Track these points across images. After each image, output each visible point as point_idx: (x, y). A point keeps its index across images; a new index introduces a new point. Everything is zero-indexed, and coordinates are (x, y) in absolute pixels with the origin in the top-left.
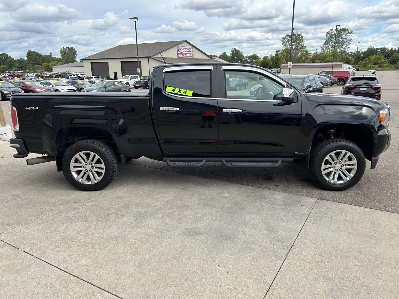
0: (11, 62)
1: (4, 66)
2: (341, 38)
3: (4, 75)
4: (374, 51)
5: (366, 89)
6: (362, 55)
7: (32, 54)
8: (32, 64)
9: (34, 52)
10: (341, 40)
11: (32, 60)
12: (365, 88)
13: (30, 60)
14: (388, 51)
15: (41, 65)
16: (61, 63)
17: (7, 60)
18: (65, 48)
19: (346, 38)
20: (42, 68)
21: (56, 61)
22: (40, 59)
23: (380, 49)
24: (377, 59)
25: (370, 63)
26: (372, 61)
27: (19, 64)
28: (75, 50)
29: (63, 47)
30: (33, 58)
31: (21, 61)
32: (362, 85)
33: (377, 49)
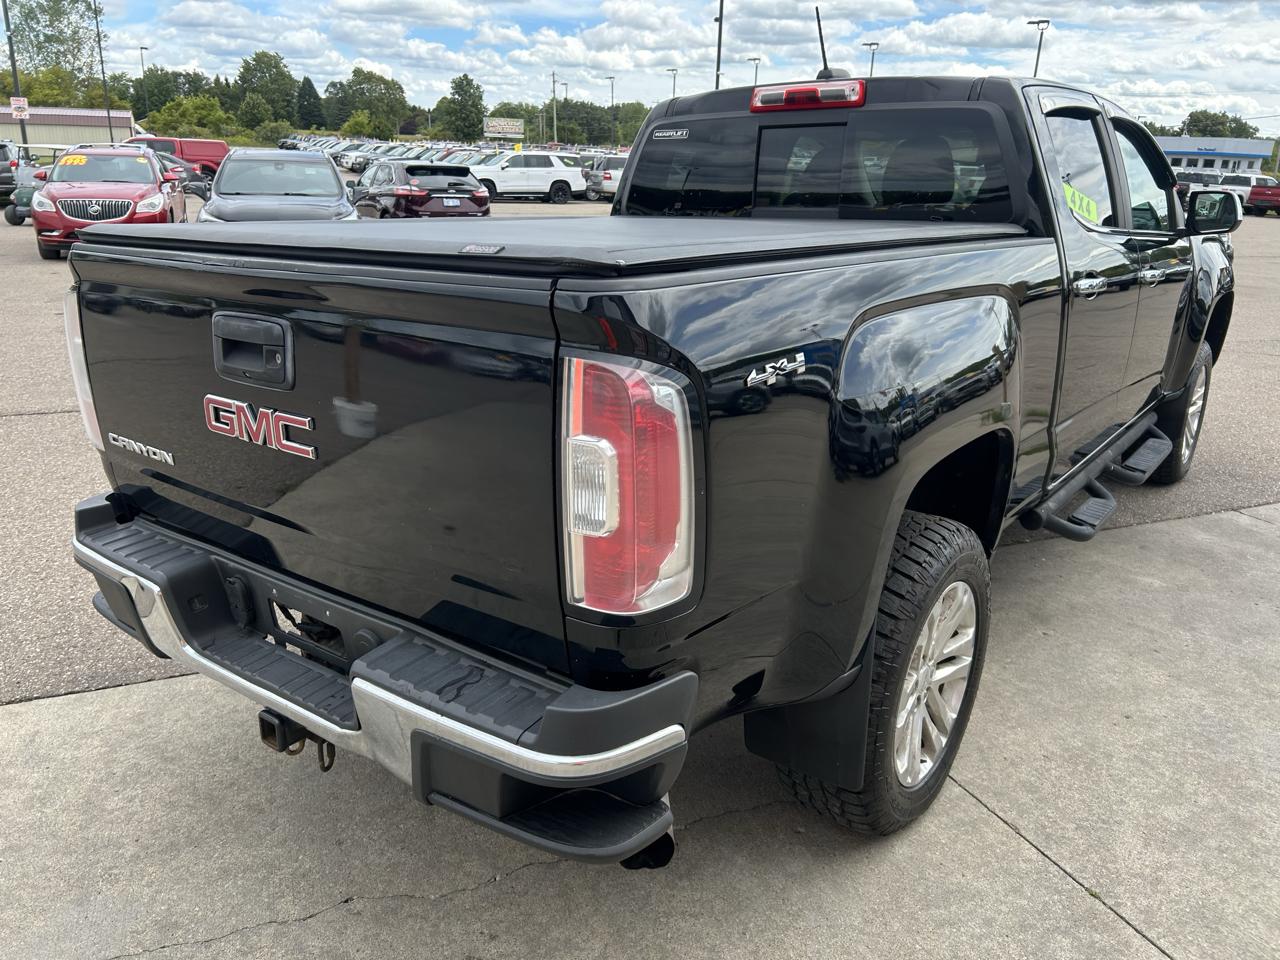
2: (65, 22)
4: (168, 81)
5: (457, 202)
6: (132, 90)
10: (69, 32)
12: (455, 200)
14: (207, 84)
19: (85, 25)
23: (184, 76)
24: (202, 109)
25: (186, 121)
26: (188, 113)
32: (445, 191)
33: (177, 75)
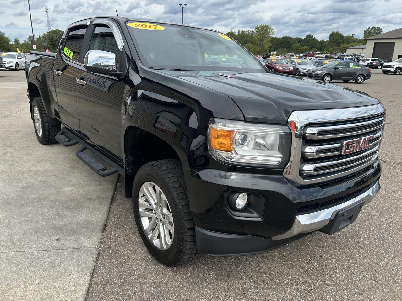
0: (313, 43)
1: (307, 47)
3: (299, 55)
7: (334, 35)
8: (332, 45)
9: (337, 33)
11: (333, 41)
13: (331, 42)
15: (340, 46)
16: (360, 44)
17: (311, 41)
18: (371, 28)
20: (339, 49)
21: (357, 42)
22: (341, 40)
27: (320, 46)
28: (381, 30)
29: (369, 27)
30: (334, 39)
31: (322, 42)
